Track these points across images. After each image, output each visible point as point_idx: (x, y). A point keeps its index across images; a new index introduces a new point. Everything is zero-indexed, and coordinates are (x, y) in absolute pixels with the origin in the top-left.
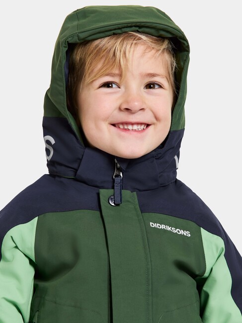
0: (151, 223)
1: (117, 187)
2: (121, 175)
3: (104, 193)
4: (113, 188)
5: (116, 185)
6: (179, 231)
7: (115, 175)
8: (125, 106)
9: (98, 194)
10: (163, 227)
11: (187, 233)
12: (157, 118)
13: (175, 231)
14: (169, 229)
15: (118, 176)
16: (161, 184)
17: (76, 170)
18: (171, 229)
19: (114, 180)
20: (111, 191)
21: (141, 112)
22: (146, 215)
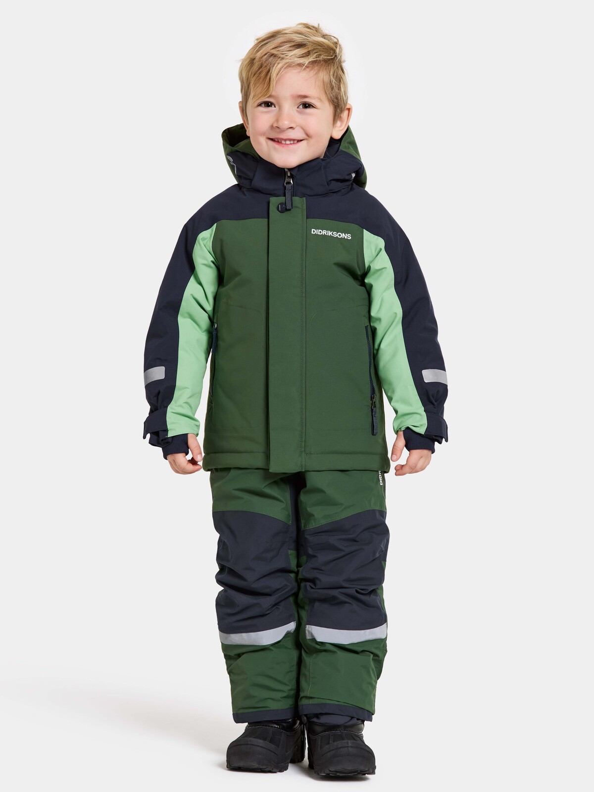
0: (313, 230)
1: (288, 194)
2: (292, 182)
3: (275, 201)
4: (285, 196)
5: (287, 191)
6: (340, 235)
7: (286, 182)
8: (275, 125)
9: (269, 203)
10: (324, 232)
11: (348, 236)
12: (308, 135)
13: (335, 235)
14: (330, 233)
15: (289, 183)
16: (330, 190)
17: (251, 180)
18: (332, 233)
19: (285, 188)
20: (281, 199)
21: (290, 130)
22: (311, 221)
